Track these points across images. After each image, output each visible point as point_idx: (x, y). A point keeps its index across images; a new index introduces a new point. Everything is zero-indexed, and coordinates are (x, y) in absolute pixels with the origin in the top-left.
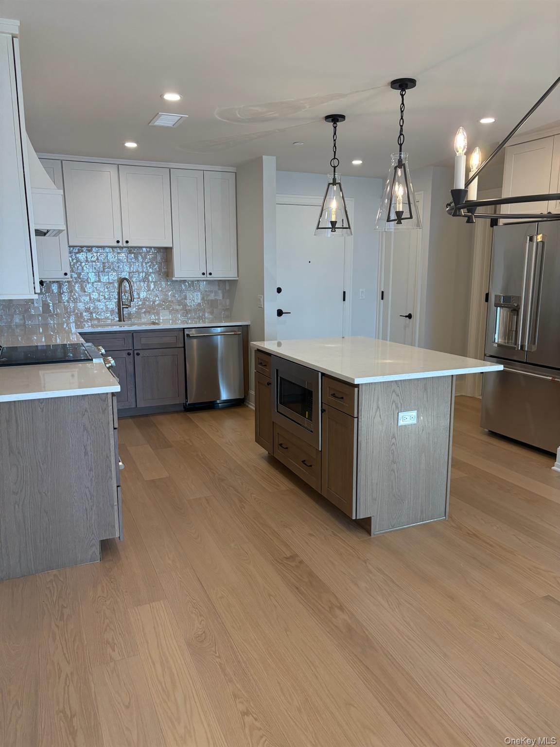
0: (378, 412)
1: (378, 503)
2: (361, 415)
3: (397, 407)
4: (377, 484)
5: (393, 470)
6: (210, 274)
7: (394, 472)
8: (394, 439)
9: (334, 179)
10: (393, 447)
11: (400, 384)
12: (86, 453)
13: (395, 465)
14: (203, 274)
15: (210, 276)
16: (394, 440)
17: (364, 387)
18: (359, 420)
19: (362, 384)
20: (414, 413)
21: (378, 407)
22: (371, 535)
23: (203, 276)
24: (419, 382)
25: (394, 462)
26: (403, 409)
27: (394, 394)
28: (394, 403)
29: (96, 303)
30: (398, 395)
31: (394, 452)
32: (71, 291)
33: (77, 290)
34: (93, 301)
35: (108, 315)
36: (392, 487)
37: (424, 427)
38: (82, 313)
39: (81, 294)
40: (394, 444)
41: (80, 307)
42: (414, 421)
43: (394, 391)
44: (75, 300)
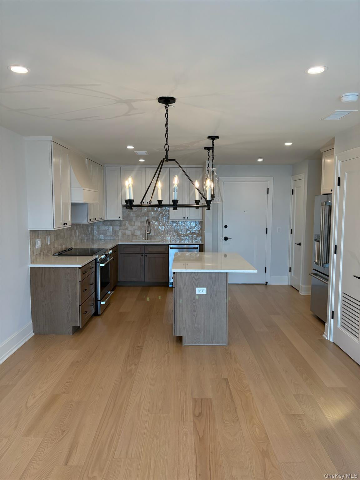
0: (185, 287)
1: (186, 330)
2: (176, 287)
3: (195, 285)
4: (185, 321)
5: (194, 315)
6: (188, 218)
7: (195, 316)
10: (194, 304)
11: (197, 274)
12: (68, 290)
13: (195, 313)
16: (194, 300)
17: (177, 274)
18: (175, 289)
19: (176, 272)
20: (205, 289)
21: (185, 284)
22: (182, 345)
23: (184, 219)
24: (208, 274)
25: (194, 311)
26: (199, 286)
27: (194, 279)
28: (194, 283)
29: (136, 231)
30: (196, 279)
31: (194, 307)
32: (125, 225)
33: (127, 224)
34: (135, 229)
35: (141, 236)
36: (194, 323)
37: (211, 296)
38: (129, 235)
39: (129, 226)
40: (194, 302)
41: (128, 232)
42: (205, 293)
43: (193, 277)
44: (127, 229)
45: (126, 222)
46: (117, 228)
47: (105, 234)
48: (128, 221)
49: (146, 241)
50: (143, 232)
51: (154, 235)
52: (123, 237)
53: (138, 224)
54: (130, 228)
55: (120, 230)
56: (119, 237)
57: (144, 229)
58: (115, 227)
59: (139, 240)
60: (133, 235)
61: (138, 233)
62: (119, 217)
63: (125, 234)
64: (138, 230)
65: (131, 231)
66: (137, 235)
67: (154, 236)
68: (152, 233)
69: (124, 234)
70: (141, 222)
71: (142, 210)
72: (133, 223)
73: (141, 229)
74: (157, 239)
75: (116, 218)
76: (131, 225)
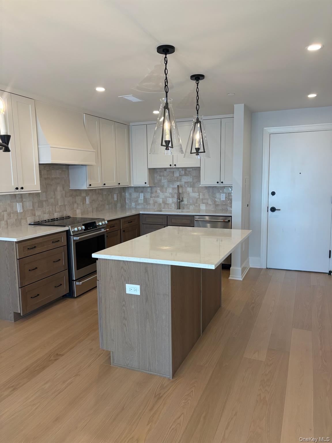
0: (112, 280)
1: (116, 343)
2: (100, 279)
3: (125, 279)
4: (114, 330)
5: (124, 324)
6: (222, 182)
7: (126, 326)
8: (124, 302)
9: (198, 119)
10: (124, 308)
11: (127, 263)
13: (126, 321)
14: (218, 183)
15: (222, 184)
18: (99, 282)
19: (100, 259)
20: (138, 287)
21: (112, 277)
22: (111, 364)
23: (218, 184)
25: (125, 318)
26: (129, 281)
27: (122, 270)
28: (123, 276)
29: (167, 199)
30: (125, 271)
31: (124, 312)
32: (156, 192)
33: (159, 191)
34: (166, 197)
35: (173, 205)
36: (125, 336)
37: (147, 299)
38: (160, 204)
39: (161, 193)
40: (124, 305)
41: (160, 200)
42: (138, 293)
43: (122, 268)
44: (158, 197)
45: (158, 188)
46: (148, 196)
47: (136, 201)
48: (159, 187)
49: (178, 210)
50: (175, 200)
51: (187, 203)
52: (155, 205)
53: (170, 190)
54: (162, 195)
55: (151, 197)
56: (150, 206)
57: (176, 196)
58: (146, 195)
59: (171, 209)
60: (165, 203)
61: (170, 201)
62: (145, 183)
63: (157, 203)
64: (170, 197)
65: (163, 199)
66: (169, 204)
67: (187, 205)
68: (185, 202)
69: (155, 202)
70: (173, 189)
71: (174, 175)
72: (164, 190)
73: (173, 197)
74: (190, 209)
75: (142, 184)
76: (163, 192)
